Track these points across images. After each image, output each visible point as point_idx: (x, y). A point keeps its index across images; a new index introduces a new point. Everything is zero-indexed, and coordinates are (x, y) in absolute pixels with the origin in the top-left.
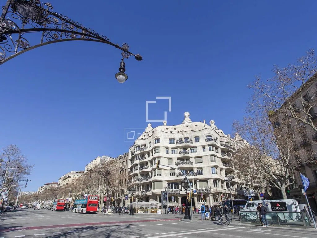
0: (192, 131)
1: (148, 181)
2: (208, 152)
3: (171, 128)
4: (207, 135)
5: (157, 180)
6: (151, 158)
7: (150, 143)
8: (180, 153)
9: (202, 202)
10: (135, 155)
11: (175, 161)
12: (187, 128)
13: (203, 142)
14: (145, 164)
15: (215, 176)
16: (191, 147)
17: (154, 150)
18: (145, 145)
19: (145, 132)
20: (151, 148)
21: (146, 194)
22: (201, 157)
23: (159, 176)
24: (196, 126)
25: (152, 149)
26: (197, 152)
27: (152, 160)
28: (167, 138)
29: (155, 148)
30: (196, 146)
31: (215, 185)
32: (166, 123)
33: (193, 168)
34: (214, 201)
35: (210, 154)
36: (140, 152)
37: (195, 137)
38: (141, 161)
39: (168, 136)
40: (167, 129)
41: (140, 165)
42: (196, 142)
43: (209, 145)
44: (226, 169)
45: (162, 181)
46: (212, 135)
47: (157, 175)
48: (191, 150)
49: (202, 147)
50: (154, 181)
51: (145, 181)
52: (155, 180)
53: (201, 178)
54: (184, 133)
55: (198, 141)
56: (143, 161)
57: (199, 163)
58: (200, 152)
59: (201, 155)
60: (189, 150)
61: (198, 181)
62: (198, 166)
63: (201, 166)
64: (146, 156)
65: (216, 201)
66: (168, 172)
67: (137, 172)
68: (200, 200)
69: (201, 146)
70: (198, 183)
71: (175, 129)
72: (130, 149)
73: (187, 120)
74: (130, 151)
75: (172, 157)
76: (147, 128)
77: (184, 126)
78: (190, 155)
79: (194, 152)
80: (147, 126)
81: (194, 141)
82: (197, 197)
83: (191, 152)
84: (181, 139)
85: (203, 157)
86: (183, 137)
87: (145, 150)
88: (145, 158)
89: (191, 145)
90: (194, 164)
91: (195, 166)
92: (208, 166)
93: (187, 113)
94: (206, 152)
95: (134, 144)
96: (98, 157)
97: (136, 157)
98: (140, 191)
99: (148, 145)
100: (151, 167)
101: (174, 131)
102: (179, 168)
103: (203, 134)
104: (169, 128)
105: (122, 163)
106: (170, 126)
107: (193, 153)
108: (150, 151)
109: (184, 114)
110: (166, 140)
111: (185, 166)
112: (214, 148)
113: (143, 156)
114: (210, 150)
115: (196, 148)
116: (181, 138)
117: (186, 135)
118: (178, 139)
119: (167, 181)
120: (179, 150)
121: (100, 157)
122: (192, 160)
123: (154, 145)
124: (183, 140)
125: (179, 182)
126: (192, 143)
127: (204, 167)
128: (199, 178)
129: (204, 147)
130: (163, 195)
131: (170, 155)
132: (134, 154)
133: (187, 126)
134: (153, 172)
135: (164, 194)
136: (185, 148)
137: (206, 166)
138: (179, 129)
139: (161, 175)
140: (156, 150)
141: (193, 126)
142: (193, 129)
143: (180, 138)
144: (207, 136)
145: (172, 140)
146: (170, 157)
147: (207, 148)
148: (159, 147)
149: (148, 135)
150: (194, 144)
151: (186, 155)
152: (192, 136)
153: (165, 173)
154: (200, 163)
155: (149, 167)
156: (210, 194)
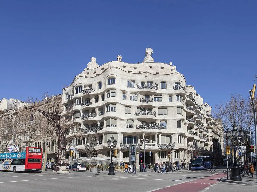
0: (157, 74)
1: (97, 133)
2: (176, 103)
3: (129, 66)
4: (176, 81)
5: (111, 132)
6: (101, 103)
7: (100, 83)
8: (142, 101)
9: (162, 158)
10: (75, 99)
11: (134, 110)
12: (151, 69)
13: (170, 89)
14: (90, 111)
15: (180, 131)
16: (155, 95)
17: (106, 93)
18: (91, 86)
19: (88, 69)
20: (101, 91)
21: (94, 149)
22: (166, 108)
23: (114, 127)
24: (162, 68)
25: (104, 92)
26: (162, 101)
27: (103, 106)
28: (124, 79)
29: (108, 91)
30: (162, 94)
31: (180, 141)
32: (121, 59)
33: (156, 120)
34: (176, 157)
35: (178, 105)
36: (83, 95)
37: (162, 83)
38: (86, 107)
39: (127, 76)
40: (124, 67)
41: (83, 112)
42: (162, 89)
43: (178, 95)
44: (189, 124)
45: (117, 134)
46: (181, 82)
47: (110, 126)
48: (155, 98)
49: (168, 96)
50: (106, 134)
51: (93, 133)
52: (109, 132)
53: (164, 132)
54: (149, 75)
55: (165, 89)
56: (88, 107)
57: (163, 115)
58: (165, 102)
59: (166, 106)
60: (152, 97)
61: (161, 135)
62: (162, 119)
63: (165, 119)
64: (93, 100)
65: (178, 158)
66: (125, 123)
67: (79, 121)
68: (161, 156)
69: (168, 94)
70: (160, 137)
71: (135, 69)
72: (65, 90)
73: (149, 59)
74: (64, 93)
75: (131, 105)
76: (90, 63)
77: (147, 66)
78: (154, 104)
79: (158, 101)
80: (90, 61)
81: (159, 87)
82: (158, 153)
83: (155, 101)
84: (143, 83)
85: (168, 109)
86: (145, 80)
87: (92, 93)
88: (91, 104)
89: (156, 91)
90: (157, 115)
91: (158, 118)
92: (174, 119)
93: (149, 50)
94: (173, 102)
95: (73, 82)
96: (3, 99)
97: (76, 101)
98: (84, 144)
99: (96, 86)
100: (99, 115)
101: (133, 71)
102: (139, 120)
103: (172, 80)
104: (127, 66)
105: (51, 108)
106: (128, 64)
107: (157, 103)
108: (99, 94)
109: (146, 50)
110: (124, 81)
111: (147, 116)
112: (182, 98)
113: (87, 100)
114: (178, 101)
115: (161, 97)
116: (144, 81)
117: (150, 78)
118: (139, 83)
119: (123, 133)
120: (141, 97)
121: (6, 99)
122: (156, 110)
123: (106, 86)
124: (146, 84)
125: (138, 136)
126: (157, 89)
127: (170, 120)
128: (162, 132)
129: (171, 96)
130: (132, 150)
131: (128, 102)
132: (73, 97)
133: (151, 67)
134: (105, 122)
135: (133, 148)
136: (147, 95)
137: (171, 119)
138: (140, 68)
139: (116, 126)
140: (111, 94)
141: (158, 68)
142: (157, 72)
143: (142, 81)
144: (176, 83)
145: (131, 83)
146: (129, 104)
147: (175, 97)
148: (115, 90)
149: (95, 73)
150: (159, 91)
151: (149, 104)
152: (157, 80)
153: (121, 125)
154: (165, 115)
155: (98, 116)
156: (173, 150)
